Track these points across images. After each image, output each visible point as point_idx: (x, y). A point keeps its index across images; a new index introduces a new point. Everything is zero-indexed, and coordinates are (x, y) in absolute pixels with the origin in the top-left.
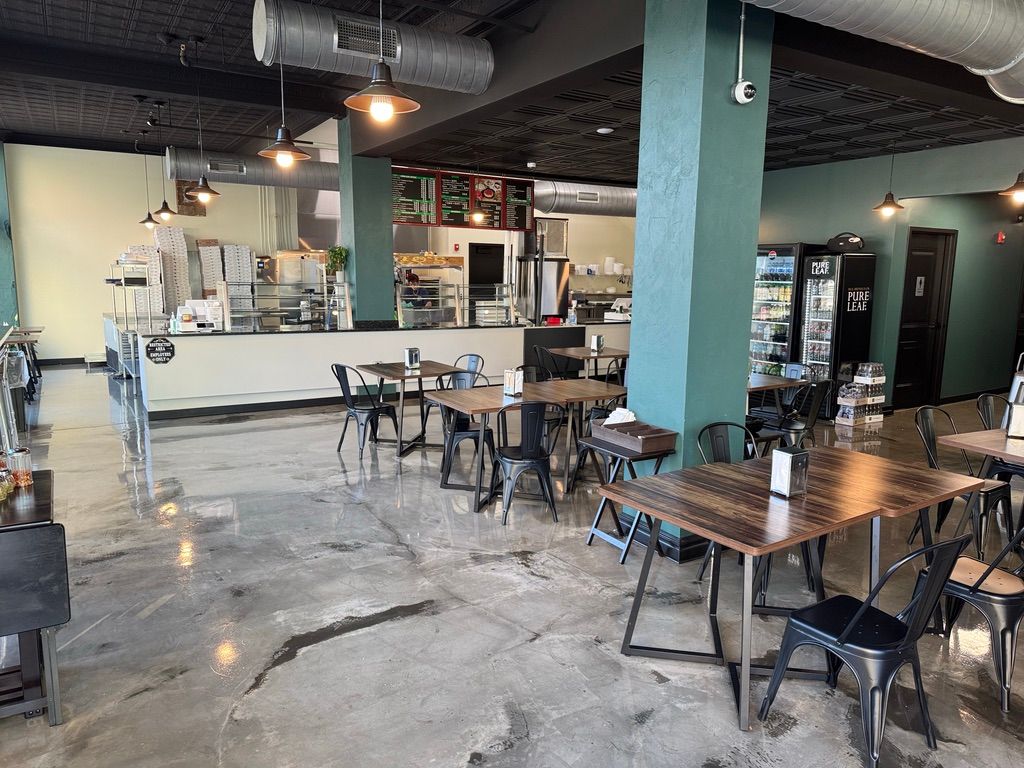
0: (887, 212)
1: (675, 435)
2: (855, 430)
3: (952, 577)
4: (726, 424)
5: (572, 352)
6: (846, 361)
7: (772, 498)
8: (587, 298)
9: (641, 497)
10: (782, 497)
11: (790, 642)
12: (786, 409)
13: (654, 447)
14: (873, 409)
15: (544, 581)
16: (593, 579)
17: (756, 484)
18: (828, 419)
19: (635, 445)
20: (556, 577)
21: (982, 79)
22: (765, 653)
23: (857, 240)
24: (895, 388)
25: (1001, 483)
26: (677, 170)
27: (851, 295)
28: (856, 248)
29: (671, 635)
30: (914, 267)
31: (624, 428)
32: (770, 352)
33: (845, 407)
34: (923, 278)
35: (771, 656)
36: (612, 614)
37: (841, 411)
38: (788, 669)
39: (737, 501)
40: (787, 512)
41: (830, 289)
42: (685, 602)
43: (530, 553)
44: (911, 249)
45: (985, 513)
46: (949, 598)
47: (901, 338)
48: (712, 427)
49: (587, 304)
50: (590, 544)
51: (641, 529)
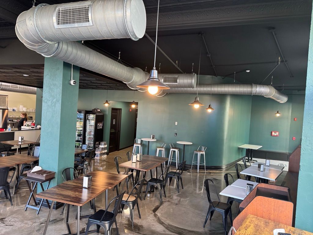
0: (107, 105)
1: (55, 173)
2: (100, 160)
3: (122, 200)
4: (69, 168)
5: (9, 142)
6: (97, 141)
7: (83, 189)
8: (13, 119)
9: (50, 196)
10: (86, 188)
11: (88, 225)
12: (83, 157)
13: (49, 178)
14: (104, 154)
15: (11, 227)
16: (29, 222)
17: (79, 186)
18: (93, 158)
19: (43, 177)
20: (16, 224)
21: (126, 84)
22: (82, 229)
23: (99, 110)
24: (109, 147)
25: (132, 173)
26: (55, 100)
27: (98, 124)
28: (99, 112)
29: (56, 232)
30: (113, 117)
31: (39, 172)
32: (77, 140)
33: (97, 154)
34: (115, 120)
35: (83, 229)
36: (37, 231)
37: (96, 155)
38: (89, 231)
39: (75, 191)
40: (87, 192)
41: (93, 123)
42: (58, 221)
43: (4, 218)
44: (112, 112)
45: (129, 181)
46: (122, 204)
47: (110, 135)
48: (66, 170)
49: (12, 121)
50: (26, 210)
51: (44, 202)
